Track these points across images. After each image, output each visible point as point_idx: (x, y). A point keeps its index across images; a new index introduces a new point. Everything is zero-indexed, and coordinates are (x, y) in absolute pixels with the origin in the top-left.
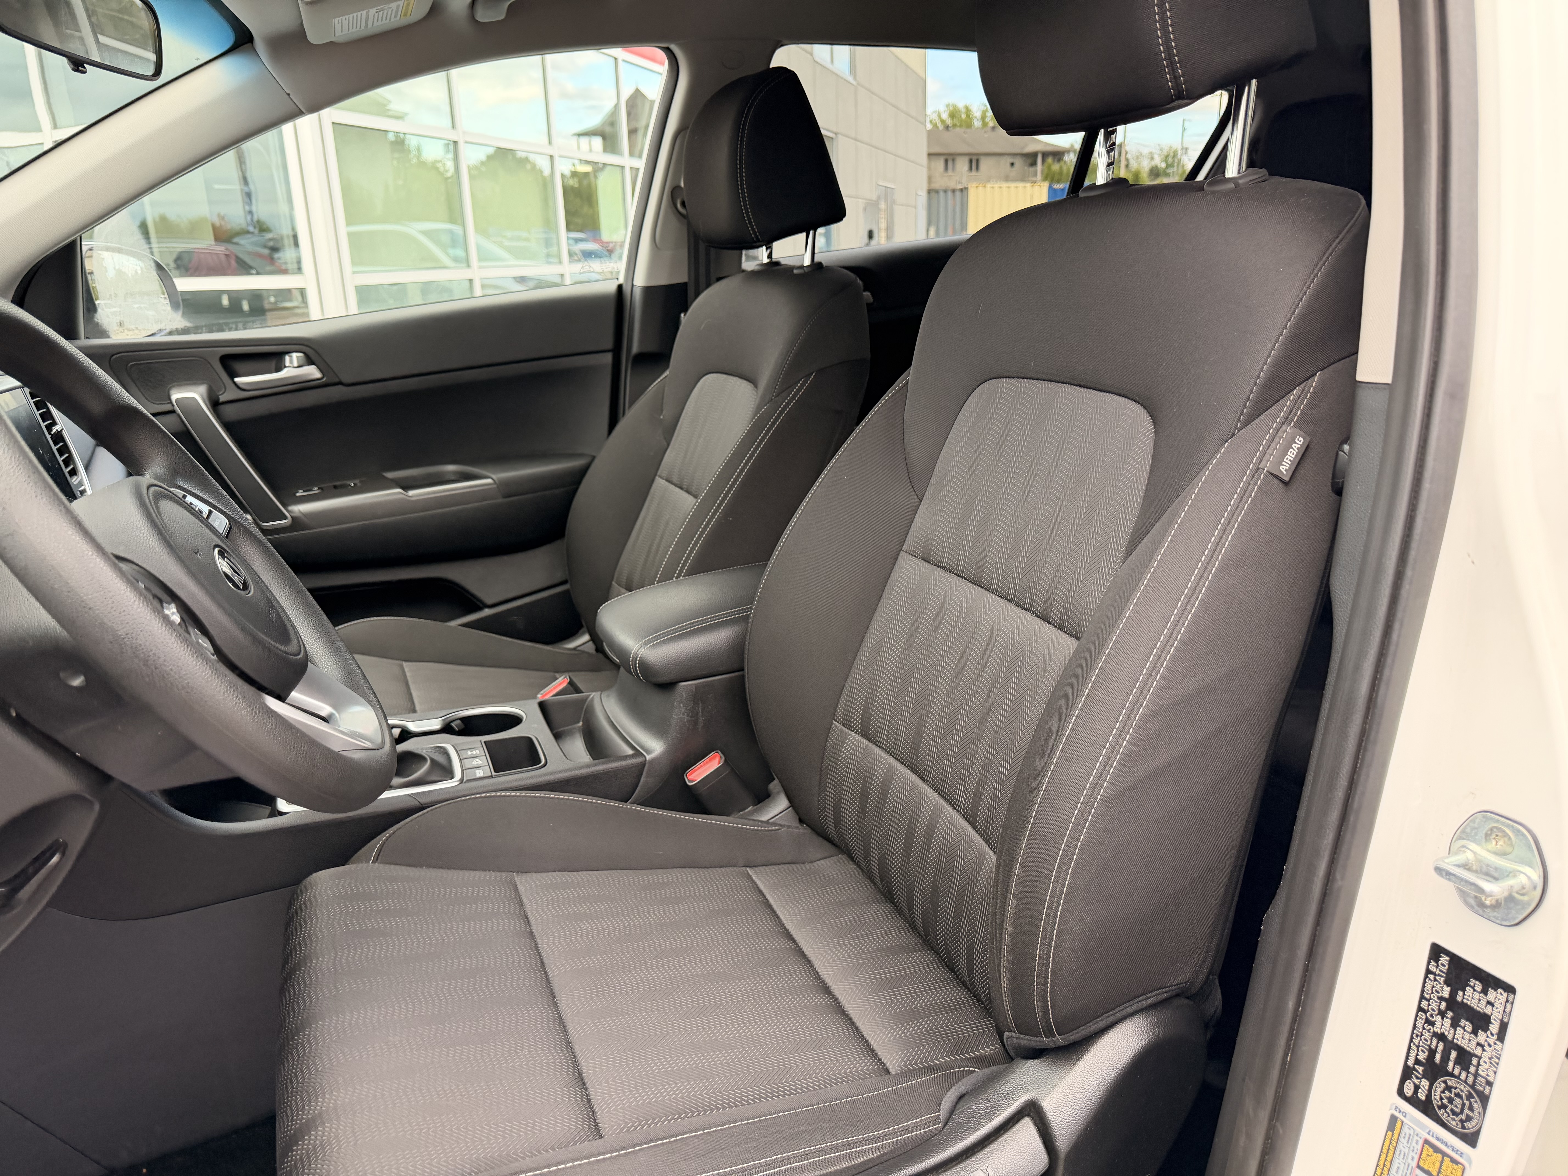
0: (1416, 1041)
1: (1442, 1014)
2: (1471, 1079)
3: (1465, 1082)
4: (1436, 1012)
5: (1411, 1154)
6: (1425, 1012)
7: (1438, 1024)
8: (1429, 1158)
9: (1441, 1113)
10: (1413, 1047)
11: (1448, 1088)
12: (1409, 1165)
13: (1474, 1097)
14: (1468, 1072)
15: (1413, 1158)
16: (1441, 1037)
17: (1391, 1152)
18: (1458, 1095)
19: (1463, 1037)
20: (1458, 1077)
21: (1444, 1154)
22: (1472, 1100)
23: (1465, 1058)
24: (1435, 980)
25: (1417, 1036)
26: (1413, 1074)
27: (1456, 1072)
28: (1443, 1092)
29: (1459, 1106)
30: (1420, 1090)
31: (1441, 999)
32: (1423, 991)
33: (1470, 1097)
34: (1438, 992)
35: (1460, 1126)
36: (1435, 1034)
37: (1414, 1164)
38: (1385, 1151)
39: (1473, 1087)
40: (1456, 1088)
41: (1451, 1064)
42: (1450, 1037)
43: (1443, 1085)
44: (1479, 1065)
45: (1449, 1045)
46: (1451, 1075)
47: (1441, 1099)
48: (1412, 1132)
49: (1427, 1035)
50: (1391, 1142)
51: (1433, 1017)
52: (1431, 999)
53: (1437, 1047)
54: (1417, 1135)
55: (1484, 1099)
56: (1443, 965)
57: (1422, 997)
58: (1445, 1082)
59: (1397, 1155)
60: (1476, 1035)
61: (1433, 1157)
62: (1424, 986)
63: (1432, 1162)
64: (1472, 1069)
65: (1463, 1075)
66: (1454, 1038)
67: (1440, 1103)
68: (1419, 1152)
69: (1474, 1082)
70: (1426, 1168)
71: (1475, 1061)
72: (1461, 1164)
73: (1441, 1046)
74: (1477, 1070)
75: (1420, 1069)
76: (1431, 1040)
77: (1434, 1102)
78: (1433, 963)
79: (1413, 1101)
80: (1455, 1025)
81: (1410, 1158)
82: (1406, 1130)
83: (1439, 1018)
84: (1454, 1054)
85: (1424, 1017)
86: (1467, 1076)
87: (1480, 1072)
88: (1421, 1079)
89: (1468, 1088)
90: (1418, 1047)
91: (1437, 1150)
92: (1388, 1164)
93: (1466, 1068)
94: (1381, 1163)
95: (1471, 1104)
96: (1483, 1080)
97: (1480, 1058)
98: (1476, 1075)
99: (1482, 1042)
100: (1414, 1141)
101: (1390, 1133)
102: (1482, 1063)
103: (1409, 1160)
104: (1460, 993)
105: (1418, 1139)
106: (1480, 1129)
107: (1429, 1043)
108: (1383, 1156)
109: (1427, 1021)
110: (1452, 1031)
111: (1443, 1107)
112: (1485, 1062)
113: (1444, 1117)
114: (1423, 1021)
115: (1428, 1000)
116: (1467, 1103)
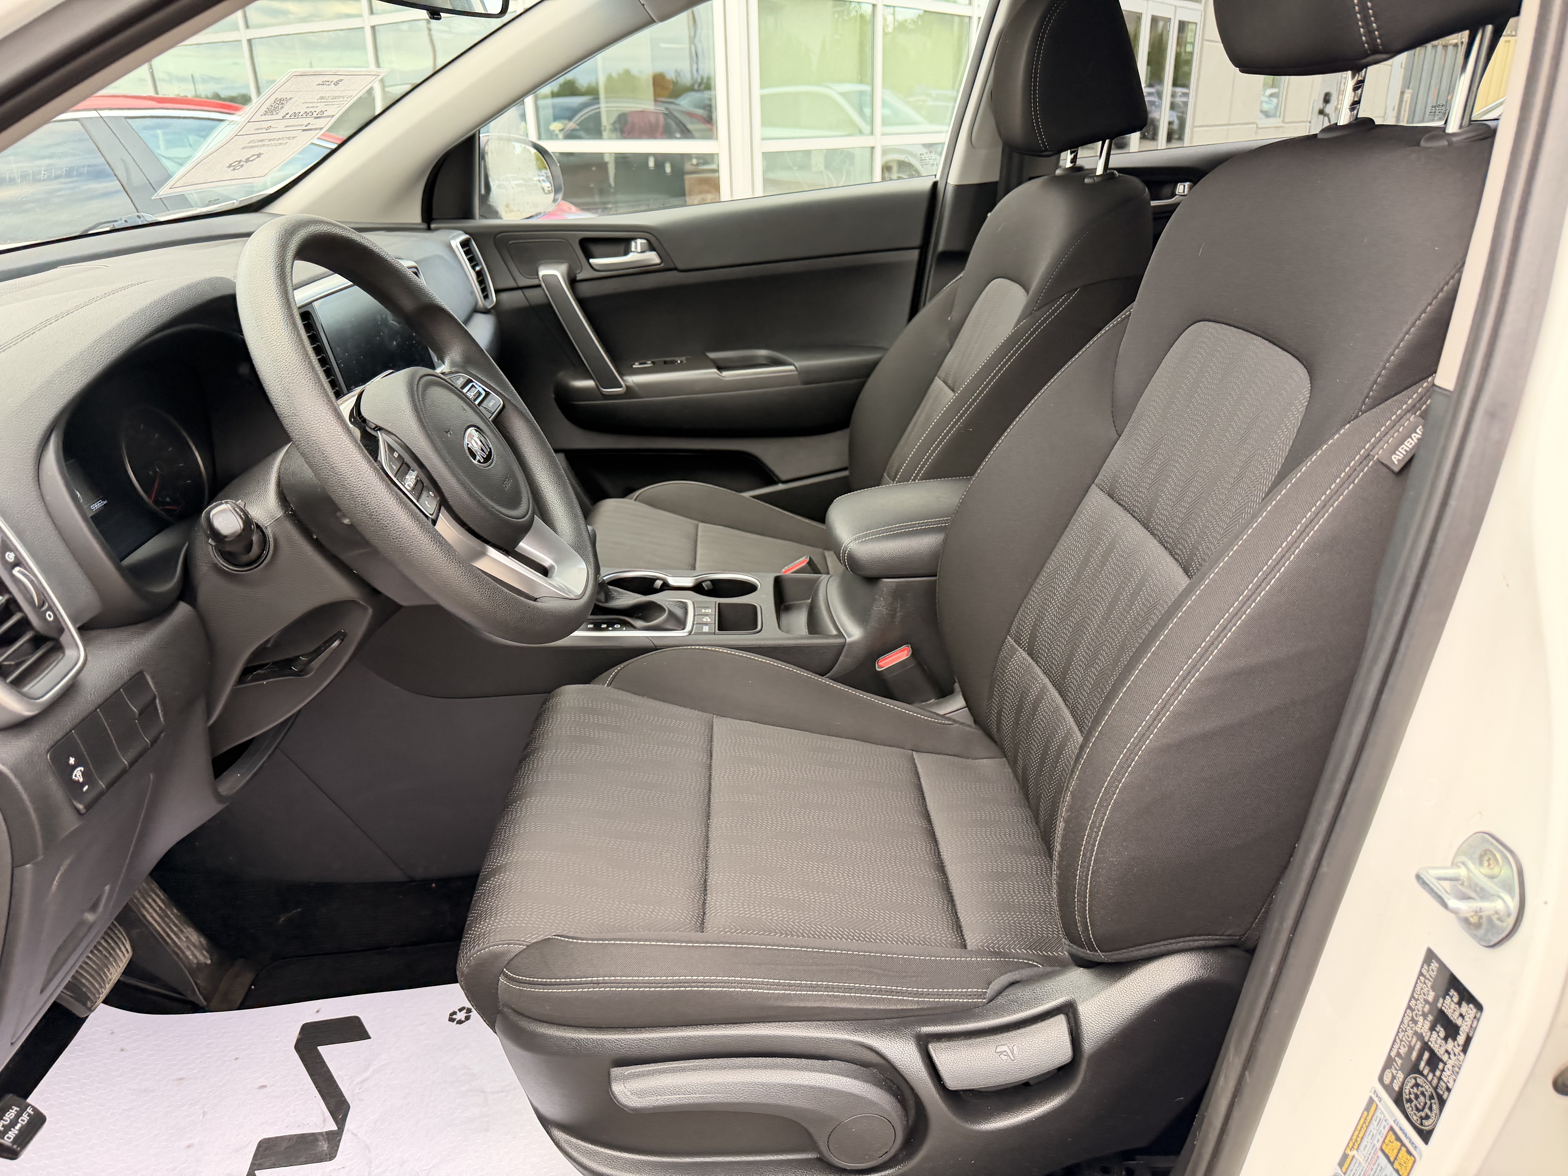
0: (1401, 1035)
1: (1425, 1016)
2: (1435, 1081)
3: (1430, 1083)
4: (1420, 1013)
5: (1378, 1137)
6: (1412, 1010)
7: (1420, 1025)
8: (1390, 1144)
9: (1407, 1105)
10: (1398, 1041)
11: (1417, 1085)
12: (1374, 1145)
13: (1434, 1099)
14: (1434, 1075)
15: (1378, 1141)
16: (1420, 1037)
17: (1363, 1130)
18: (1423, 1093)
19: (1436, 1041)
20: (1426, 1077)
21: (1403, 1144)
22: (1433, 1101)
23: (1434, 1061)
24: (1425, 983)
25: (1403, 1031)
26: (1393, 1065)
27: (1425, 1072)
28: (1412, 1088)
29: (1422, 1104)
30: (1395, 1081)
31: (1426, 1001)
32: (1414, 991)
33: (1431, 1097)
34: (1425, 995)
35: (1419, 1122)
36: (1416, 1033)
37: (1378, 1146)
38: (1359, 1128)
39: (1435, 1089)
40: (1422, 1087)
41: (1423, 1064)
42: (1426, 1039)
43: (1413, 1081)
44: (1443, 1070)
45: (1426, 1047)
46: (1421, 1073)
47: (1410, 1093)
48: (1382, 1117)
49: (1410, 1032)
50: (1365, 1122)
51: (1417, 1017)
52: (1418, 999)
53: (1415, 1045)
54: (1386, 1121)
55: (1442, 1102)
56: (1433, 971)
57: (1412, 997)
58: (1415, 1079)
59: (1367, 1134)
60: (1446, 1043)
61: (1394, 1144)
62: (1415, 987)
63: (1392, 1148)
64: (1438, 1073)
65: (1430, 1077)
66: (1429, 1041)
67: (1408, 1097)
68: (1384, 1137)
69: (1437, 1085)
70: (1386, 1152)
71: (1441, 1066)
72: (1413, 1156)
73: (1418, 1046)
74: (1441, 1075)
75: (1399, 1061)
76: (1412, 1037)
77: (1404, 1095)
78: (1425, 967)
79: (1388, 1088)
80: (1432, 1029)
81: (1376, 1139)
82: (1378, 1114)
83: (1421, 1019)
84: (1426, 1055)
85: (1410, 1015)
86: (1433, 1079)
87: (1443, 1077)
88: (1397, 1070)
89: (1432, 1090)
90: (1401, 1041)
91: (1398, 1139)
92: (1359, 1140)
93: (1433, 1070)
94: (1354, 1138)
95: (1431, 1104)
96: (1444, 1085)
97: (1445, 1064)
98: (1440, 1079)
99: (1450, 1050)
100: (1382, 1126)
101: (1366, 1113)
102: (1446, 1069)
103: (1375, 1142)
104: (1441, 1000)
105: (1385, 1124)
106: (1433, 1129)
107: (1410, 1039)
108: (1357, 1133)
109: (1413, 1020)
110: (1429, 1034)
111: (1410, 1101)
112: (1449, 1069)
113: (1409, 1111)
114: (1409, 1019)
115: (1417, 1000)
116: (1428, 1102)
